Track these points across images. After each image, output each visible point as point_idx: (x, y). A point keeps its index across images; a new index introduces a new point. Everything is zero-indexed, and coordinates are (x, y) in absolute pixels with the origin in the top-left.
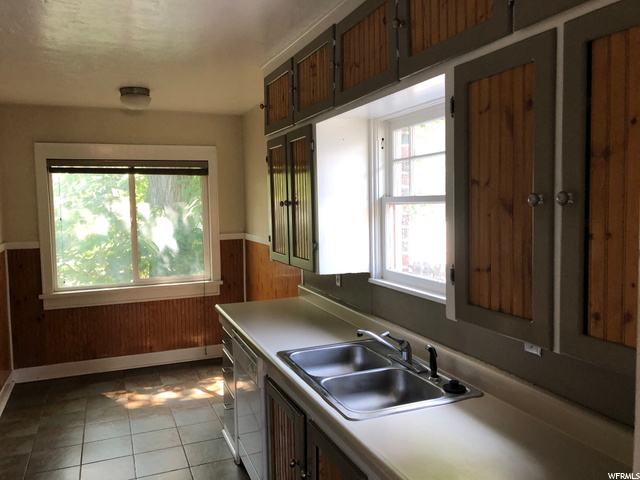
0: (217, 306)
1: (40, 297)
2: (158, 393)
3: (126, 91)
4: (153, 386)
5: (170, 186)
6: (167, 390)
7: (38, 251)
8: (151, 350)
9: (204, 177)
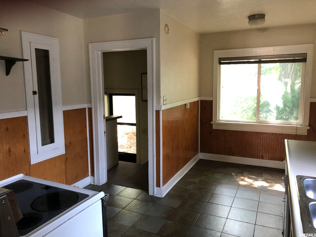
0: (286, 140)
1: (212, 123)
2: (258, 181)
3: (251, 17)
4: (257, 176)
5: (293, 70)
6: (263, 180)
7: (212, 102)
8: (262, 158)
9: (304, 63)
